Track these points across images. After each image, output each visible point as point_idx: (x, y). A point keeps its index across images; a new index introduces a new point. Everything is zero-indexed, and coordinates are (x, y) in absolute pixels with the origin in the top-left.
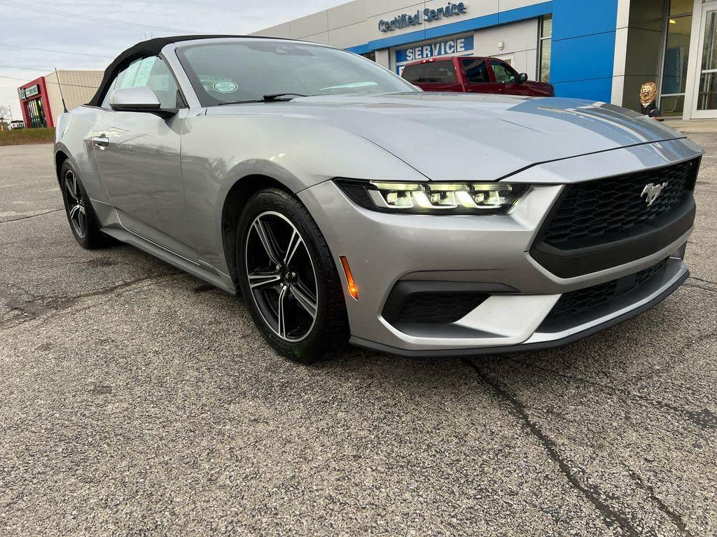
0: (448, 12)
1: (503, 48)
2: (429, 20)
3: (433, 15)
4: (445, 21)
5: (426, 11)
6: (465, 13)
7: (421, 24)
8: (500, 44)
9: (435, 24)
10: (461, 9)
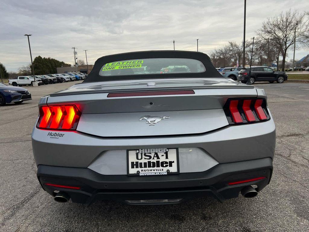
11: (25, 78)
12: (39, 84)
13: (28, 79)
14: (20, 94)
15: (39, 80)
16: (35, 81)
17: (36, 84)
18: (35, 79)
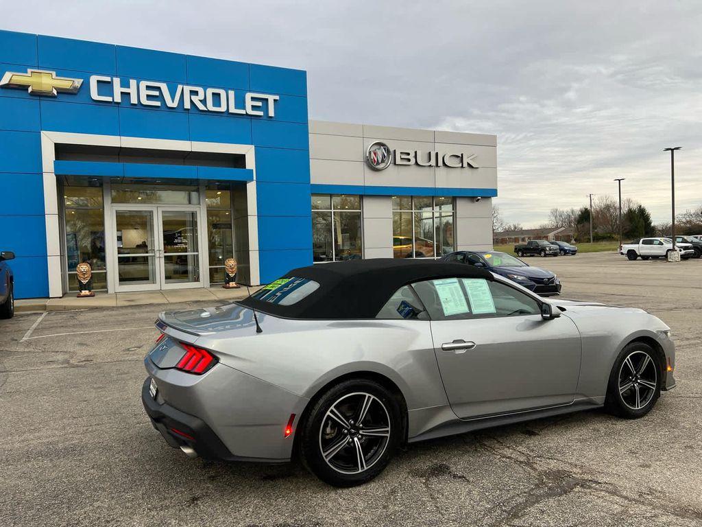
11: (655, 242)
12: (684, 258)
13: (661, 244)
14: (533, 283)
15: (686, 248)
16: (673, 250)
17: (676, 255)
18: (674, 245)
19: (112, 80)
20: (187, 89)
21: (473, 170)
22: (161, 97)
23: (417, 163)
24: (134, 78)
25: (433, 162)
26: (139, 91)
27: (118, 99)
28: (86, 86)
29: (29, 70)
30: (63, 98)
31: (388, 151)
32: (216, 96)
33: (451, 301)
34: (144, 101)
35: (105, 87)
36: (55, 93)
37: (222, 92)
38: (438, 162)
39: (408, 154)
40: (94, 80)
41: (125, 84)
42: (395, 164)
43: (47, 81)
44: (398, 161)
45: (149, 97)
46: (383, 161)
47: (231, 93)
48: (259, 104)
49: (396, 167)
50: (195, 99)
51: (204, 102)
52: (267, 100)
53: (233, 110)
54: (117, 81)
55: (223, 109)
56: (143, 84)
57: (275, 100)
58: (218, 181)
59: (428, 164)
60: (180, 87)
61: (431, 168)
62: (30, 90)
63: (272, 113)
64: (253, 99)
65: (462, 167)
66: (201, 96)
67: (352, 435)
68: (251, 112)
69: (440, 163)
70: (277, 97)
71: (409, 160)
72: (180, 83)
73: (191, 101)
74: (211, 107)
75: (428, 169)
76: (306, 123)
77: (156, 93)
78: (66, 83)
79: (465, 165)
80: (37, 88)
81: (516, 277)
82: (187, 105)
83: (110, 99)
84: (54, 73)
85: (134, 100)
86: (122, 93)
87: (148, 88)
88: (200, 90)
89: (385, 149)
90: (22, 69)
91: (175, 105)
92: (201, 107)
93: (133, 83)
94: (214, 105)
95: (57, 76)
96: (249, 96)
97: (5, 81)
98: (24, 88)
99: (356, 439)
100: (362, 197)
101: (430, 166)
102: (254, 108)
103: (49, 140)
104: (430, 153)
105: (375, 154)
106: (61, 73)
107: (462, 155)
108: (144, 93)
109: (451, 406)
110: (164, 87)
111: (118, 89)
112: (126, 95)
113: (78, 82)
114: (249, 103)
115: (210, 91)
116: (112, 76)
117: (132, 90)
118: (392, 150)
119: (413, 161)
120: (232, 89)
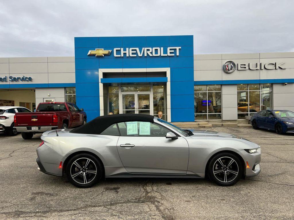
0: (23, 79)
1: (50, 96)
2: (12, 81)
3: (15, 79)
4: (20, 82)
5: (11, 77)
6: (32, 81)
7: (7, 82)
8: (49, 94)
9: (15, 83)
10: (30, 79)
19: (121, 49)
20: (146, 49)
21: (283, 70)
22: (136, 53)
23: (249, 69)
24: (127, 47)
25: (258, 68)
26: (129, 52)
27: (122, 55)
28: (112, 52)
29: (96, 49)
30: (106, 57)
31: (234, 64)
32: (156, 50)
33: (131, 130)
34: (131, 55)
35: (118, 52)
36: (103, 55)
37: (159, 49)
38: (261, 68)
39: (245, 65)
40: (115, 50)
41: (125, 50)
42: (238, 70)
43: (101, 52)
44: (239, 68)
45: (133, 54)
46: (231, 69)
47: (162, 48)
48: (173, 51)
49: (239, 71)
50: (149, 52)
51: (151, 53)
52: (176, 49)
53: (162, 55)
54: (122, 49)
55: (159, 55)
56: (131, 49)
57: (179, 49)
58: (156, 82)
59: (256, 69)
60: (143, 49)
61: (258, 71)
62: (96, 55)
63: (178, 54)
64: (170, 49)
65: (276, 69)
66: (151, 51)
67: (83, 171)
68: (169, 55)
69: (263, 68)
70: (180, 48)
71: (245, 68)
72: (143, 47)
73: (147, 53)
74: (154, 55)
75: (256, 71)
76: (193, 56)
77: (135, 52)
78: (106, 52)
79: (277, 68)
80: (98, 55)
81: (287, 123)
82: (146, 55)
83: (120, 56)
84: (103, 49)
85: (127, 55)
86: (124, 53)
87: (132, 50)
88: (150, 49)
89: (232, 64)
90: (94, 49)
91: (141, 55)
92: (151, 55)
93: (127, 49)
94: (155, 54)
95: (104, 50)
96: (169, 48)
97: (89, 54)
98: (94, 55)
99: (84, 173)
100: (221, 85)
101: (257, 69)
102: (171, 53)
103: (101, 72)
104: (257, 63)
105: (227, 66)
106: (105, 49)
107: (276, 63)
108: (131, 52)
109: (125, 167)
110: (138, 49)
111: (122, 52)
112: (125, 54)
113: (110, 51)
114: (169, 51)
115: (154, 49)
116: (120, 48)
117: (127, 52)
118: (236, 64)
119: (247, 68)
120: (162, 47)
